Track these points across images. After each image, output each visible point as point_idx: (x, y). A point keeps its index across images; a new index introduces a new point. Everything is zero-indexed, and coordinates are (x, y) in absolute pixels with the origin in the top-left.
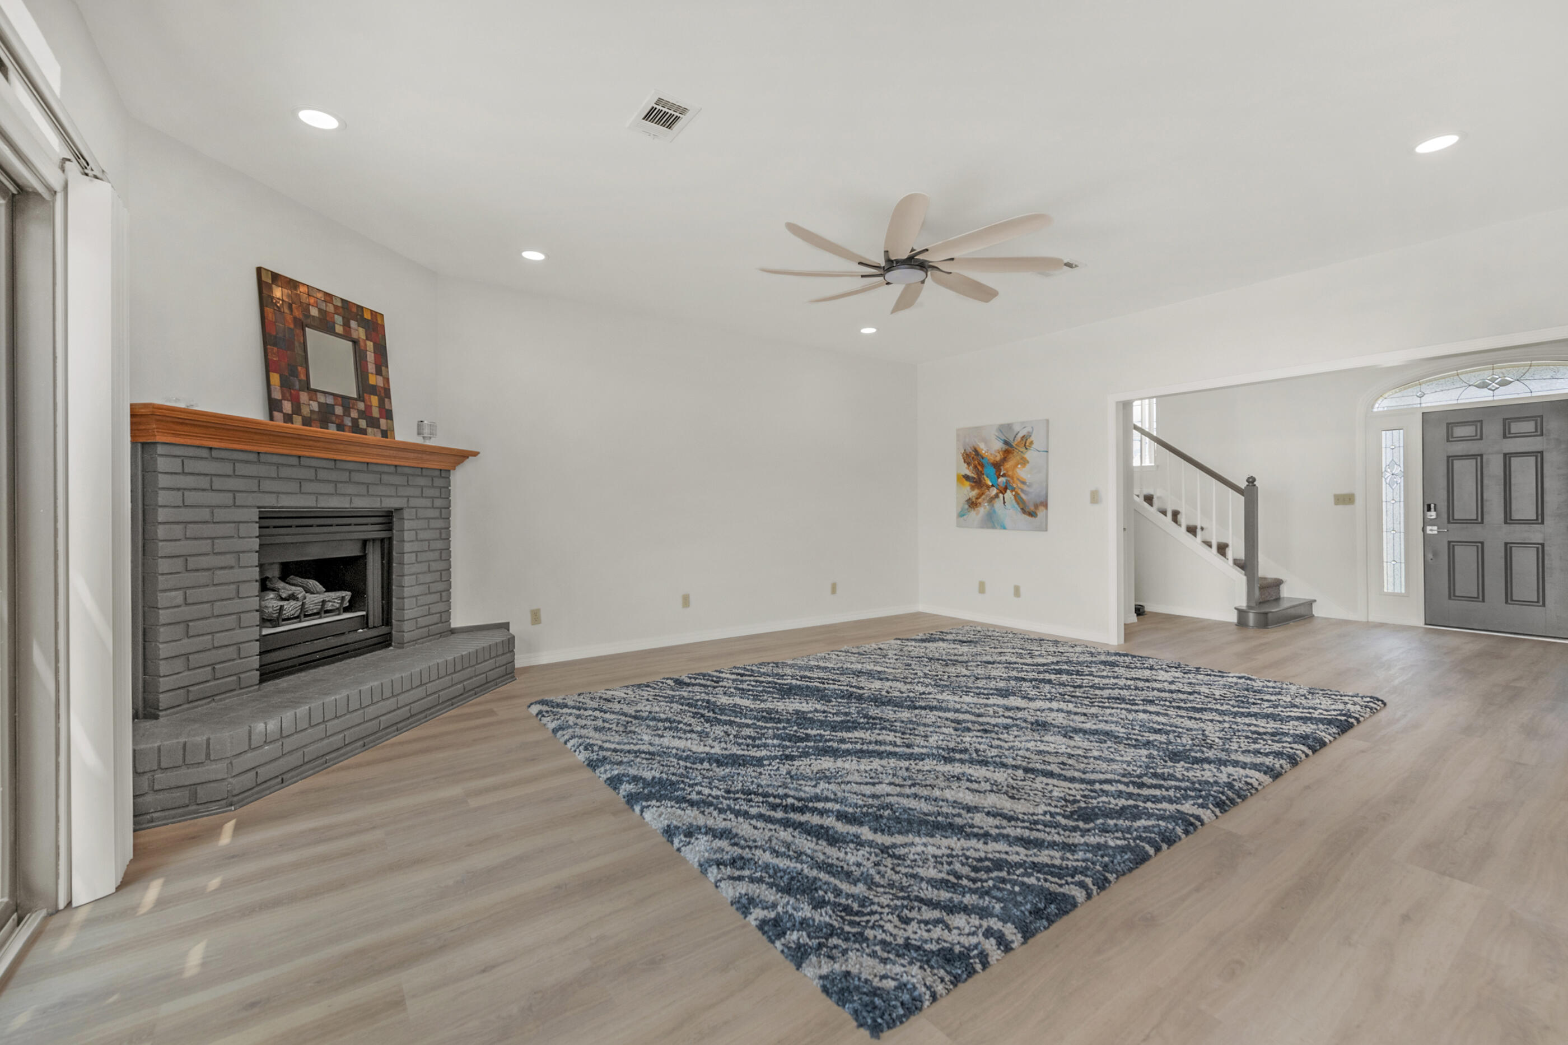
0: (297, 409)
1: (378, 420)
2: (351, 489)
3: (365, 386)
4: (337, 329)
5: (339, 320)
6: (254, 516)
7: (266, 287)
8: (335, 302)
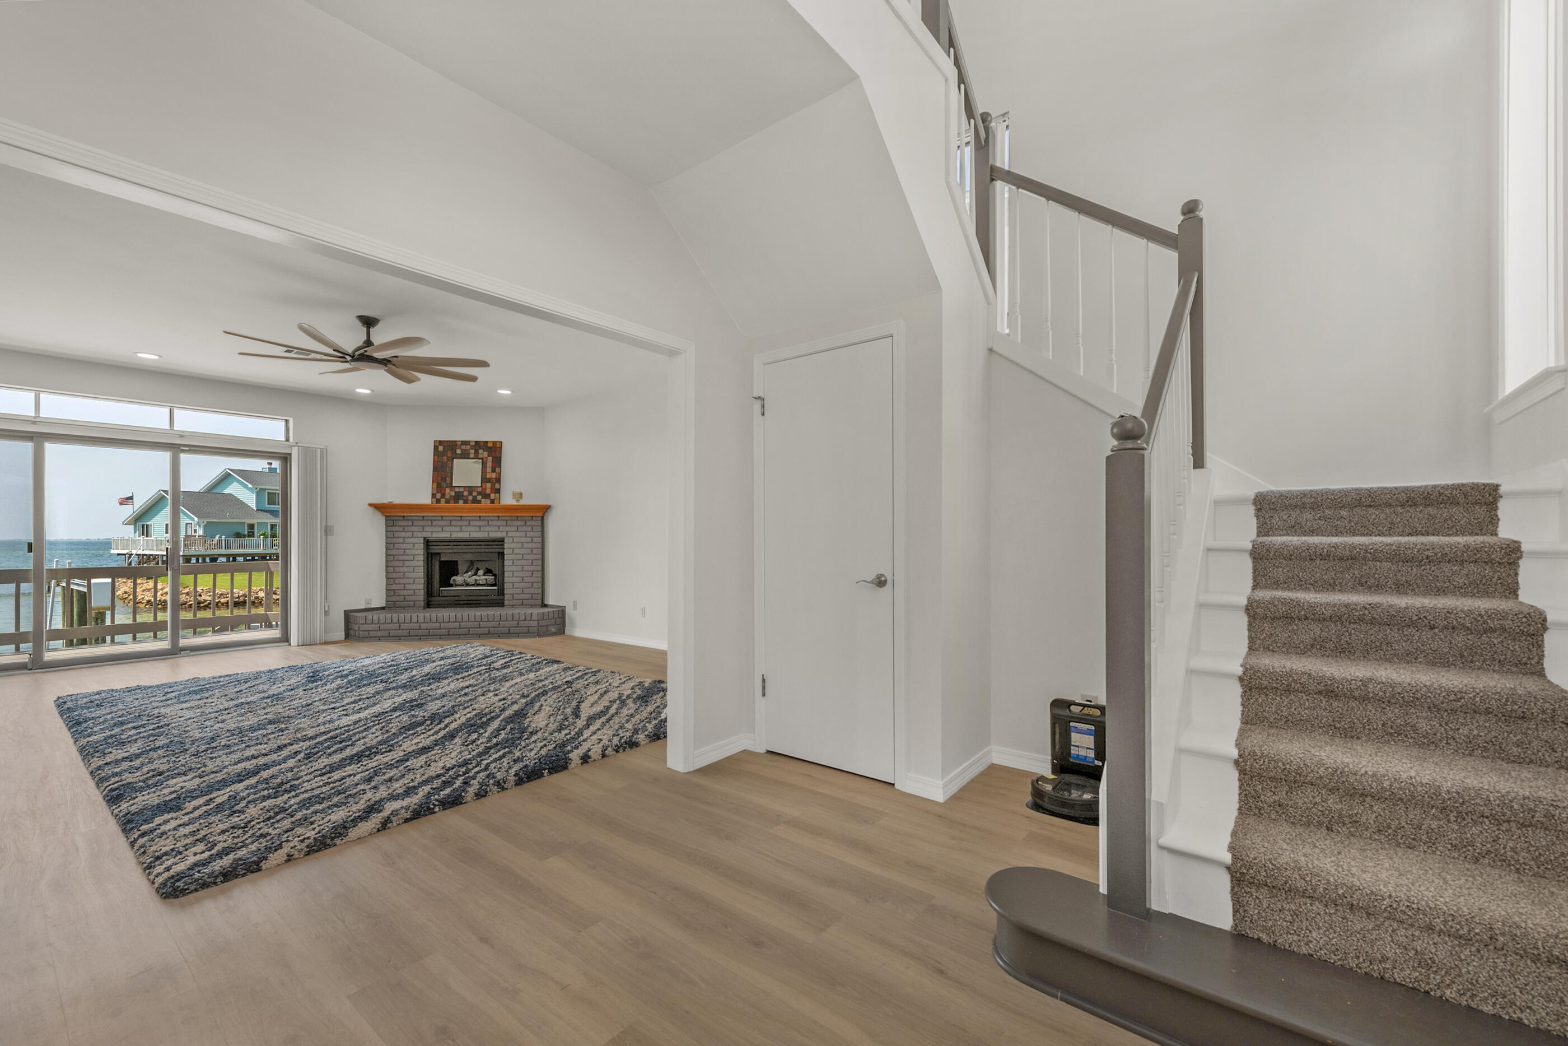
0: (443, 496)
1: (489, 495)
2: (469, 529)
3: (484, 480)
4: (472, 456)
5: (472, 451)
6: (422, 540)
7: (436, 448)
8: (471, 444)
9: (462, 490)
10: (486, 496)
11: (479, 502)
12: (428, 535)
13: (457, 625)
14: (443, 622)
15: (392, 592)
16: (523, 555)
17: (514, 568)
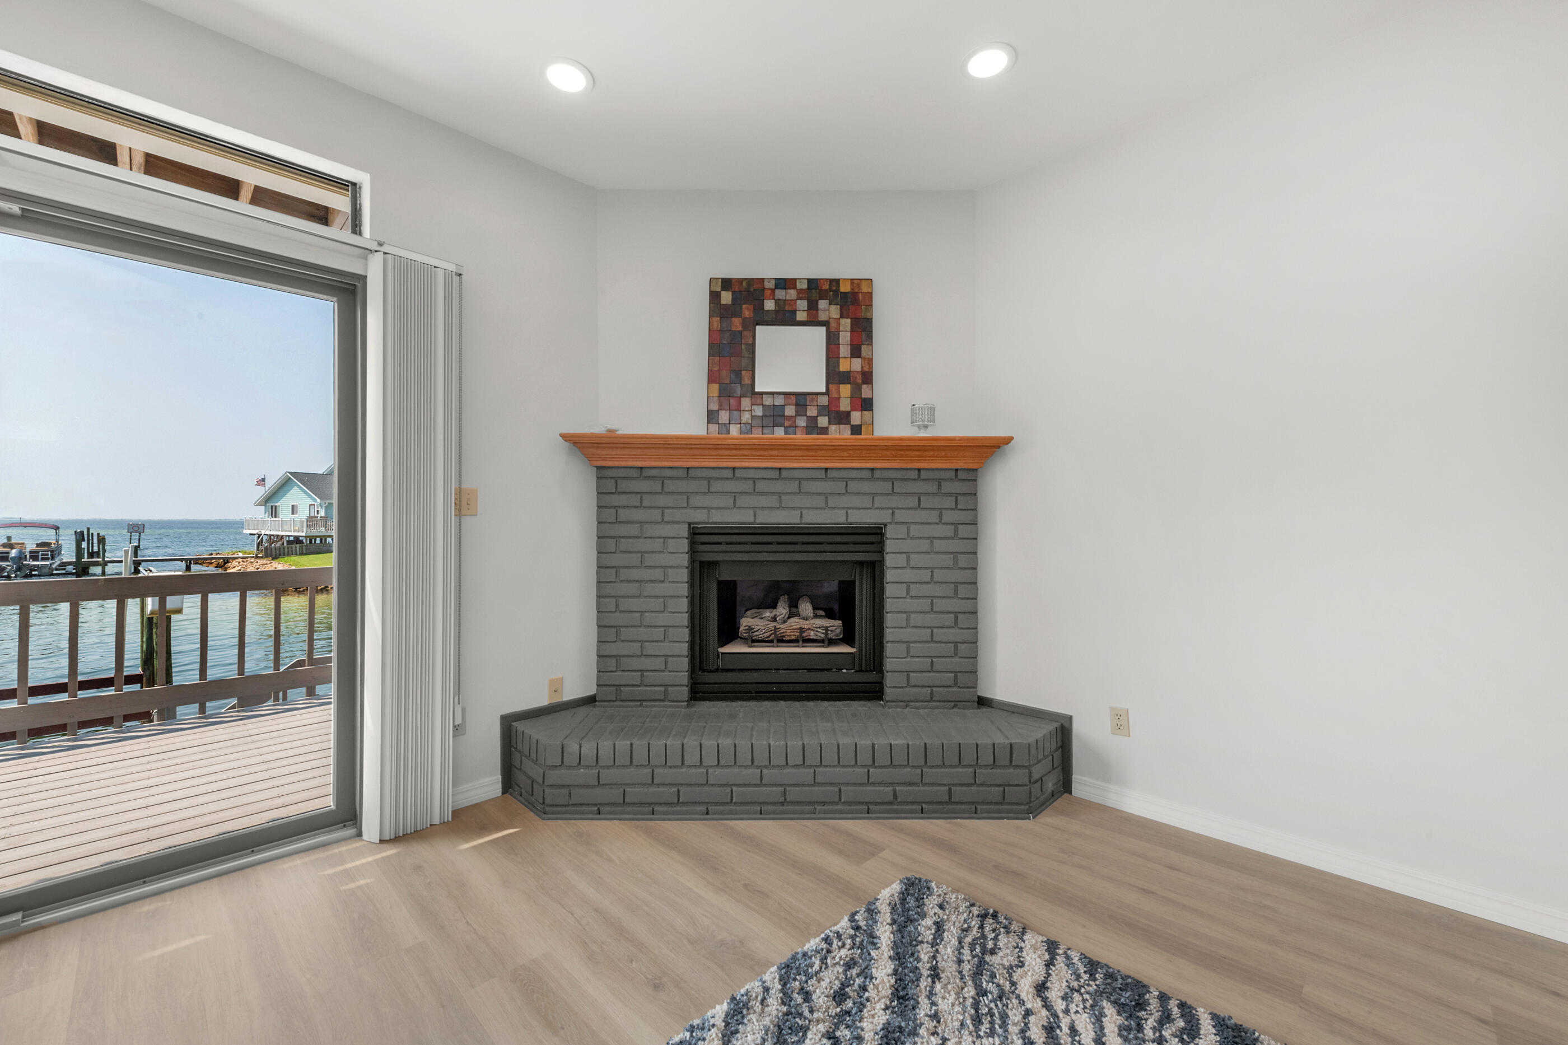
0: (735, 414)
1: (848, 414)
2: (800, 500)
3: (834, 375)
4: (801, 316)
5: (802, 305)
6: (684, 532)
7: (714, 297)
8: (799, 286)
9: (779, 401)
10: (842, 418)
11: (824, 431)
12: (699, 517)
13: (805, 775)
14: (770, 766)
15: (614, 660)
16: (932, 570)
17: (910, 604)
